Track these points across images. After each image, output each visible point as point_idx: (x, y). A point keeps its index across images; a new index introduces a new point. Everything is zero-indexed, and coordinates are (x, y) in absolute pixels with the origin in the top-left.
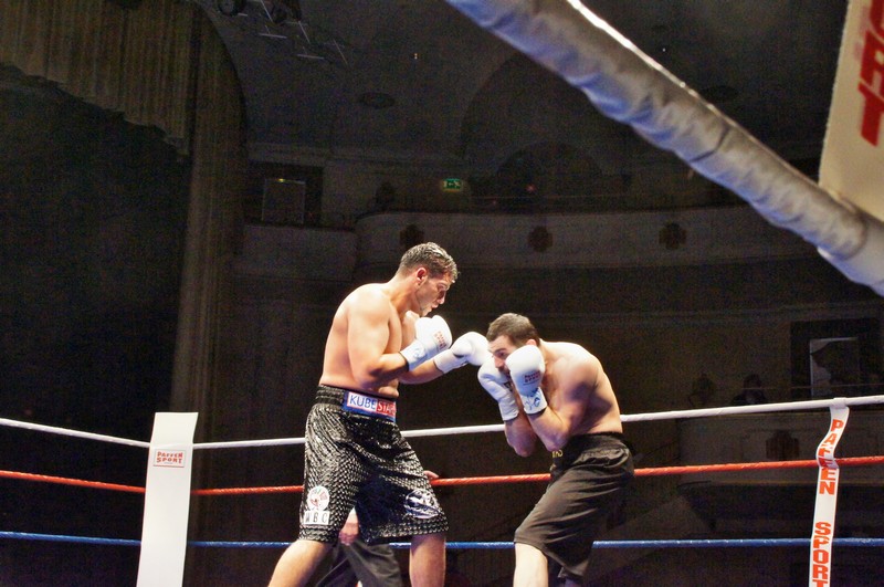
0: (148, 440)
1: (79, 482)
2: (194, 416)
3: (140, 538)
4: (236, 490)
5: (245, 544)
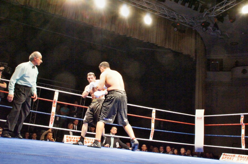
0: (195, 115)
1: (183, 123)
2: (204, 110)
3: (195, 134)
4: (213, 125)
5: (216, 135)
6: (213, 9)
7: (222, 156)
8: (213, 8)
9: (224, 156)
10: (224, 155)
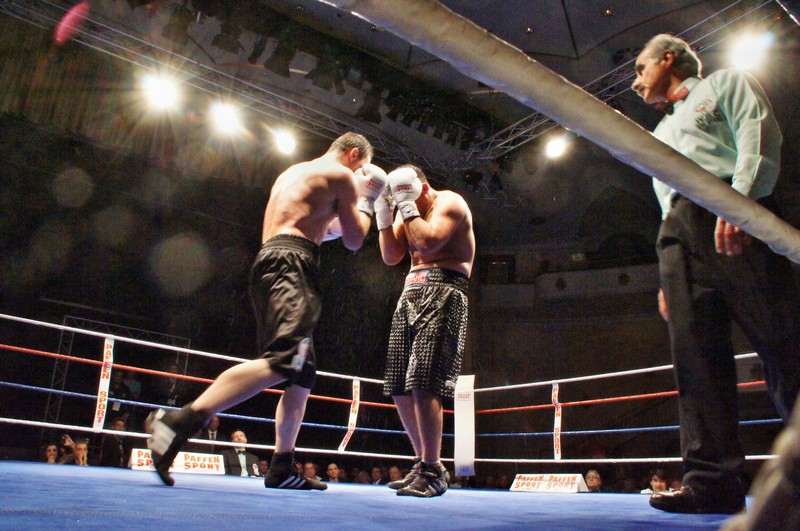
2: (474, 376)
3: (453, 432)
6: (488, 144)
7: (515, 481)
8: (487, 140)
9: (520, 481)
10: (519, 478)
